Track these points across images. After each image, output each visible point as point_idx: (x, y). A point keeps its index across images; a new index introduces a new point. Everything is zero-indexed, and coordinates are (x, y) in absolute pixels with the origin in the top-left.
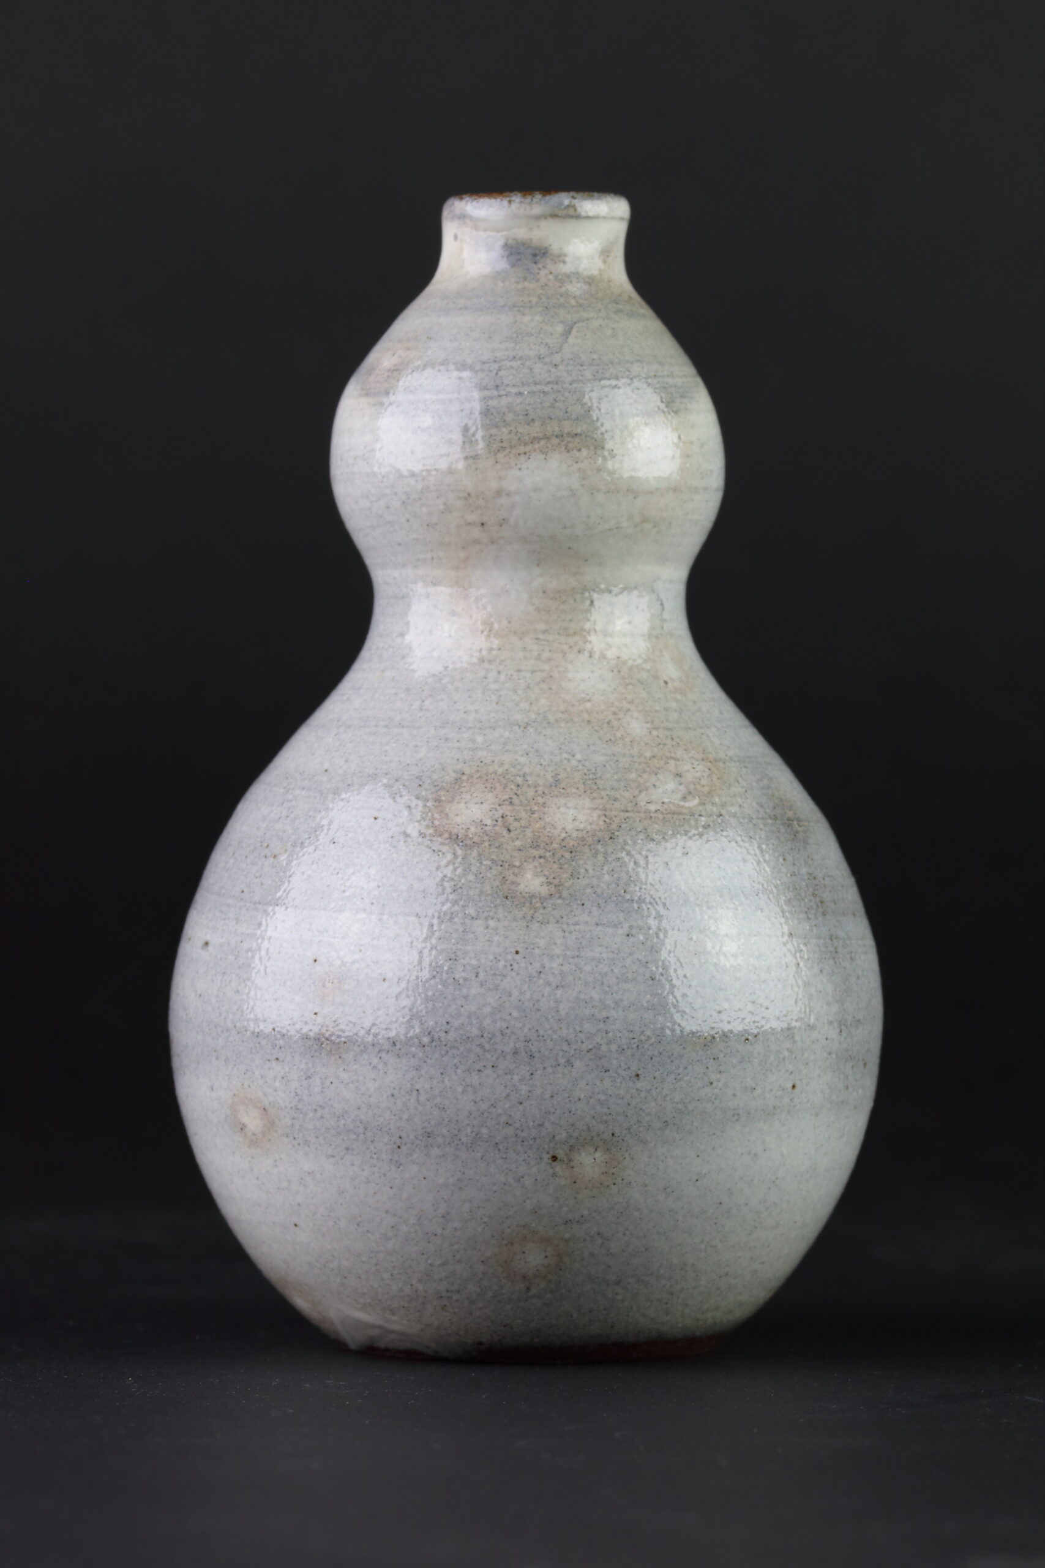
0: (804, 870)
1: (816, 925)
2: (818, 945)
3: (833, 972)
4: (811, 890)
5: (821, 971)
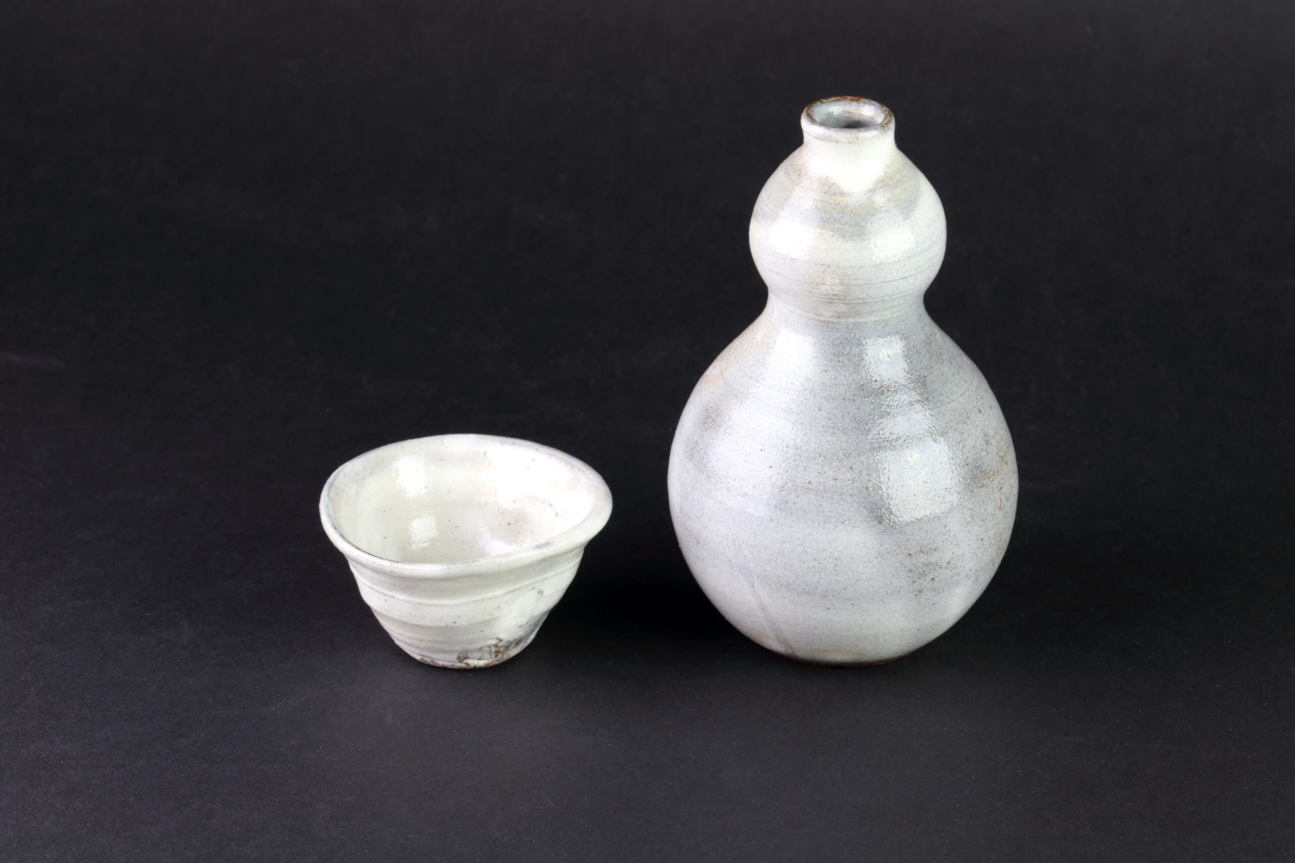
4: (692, 446)
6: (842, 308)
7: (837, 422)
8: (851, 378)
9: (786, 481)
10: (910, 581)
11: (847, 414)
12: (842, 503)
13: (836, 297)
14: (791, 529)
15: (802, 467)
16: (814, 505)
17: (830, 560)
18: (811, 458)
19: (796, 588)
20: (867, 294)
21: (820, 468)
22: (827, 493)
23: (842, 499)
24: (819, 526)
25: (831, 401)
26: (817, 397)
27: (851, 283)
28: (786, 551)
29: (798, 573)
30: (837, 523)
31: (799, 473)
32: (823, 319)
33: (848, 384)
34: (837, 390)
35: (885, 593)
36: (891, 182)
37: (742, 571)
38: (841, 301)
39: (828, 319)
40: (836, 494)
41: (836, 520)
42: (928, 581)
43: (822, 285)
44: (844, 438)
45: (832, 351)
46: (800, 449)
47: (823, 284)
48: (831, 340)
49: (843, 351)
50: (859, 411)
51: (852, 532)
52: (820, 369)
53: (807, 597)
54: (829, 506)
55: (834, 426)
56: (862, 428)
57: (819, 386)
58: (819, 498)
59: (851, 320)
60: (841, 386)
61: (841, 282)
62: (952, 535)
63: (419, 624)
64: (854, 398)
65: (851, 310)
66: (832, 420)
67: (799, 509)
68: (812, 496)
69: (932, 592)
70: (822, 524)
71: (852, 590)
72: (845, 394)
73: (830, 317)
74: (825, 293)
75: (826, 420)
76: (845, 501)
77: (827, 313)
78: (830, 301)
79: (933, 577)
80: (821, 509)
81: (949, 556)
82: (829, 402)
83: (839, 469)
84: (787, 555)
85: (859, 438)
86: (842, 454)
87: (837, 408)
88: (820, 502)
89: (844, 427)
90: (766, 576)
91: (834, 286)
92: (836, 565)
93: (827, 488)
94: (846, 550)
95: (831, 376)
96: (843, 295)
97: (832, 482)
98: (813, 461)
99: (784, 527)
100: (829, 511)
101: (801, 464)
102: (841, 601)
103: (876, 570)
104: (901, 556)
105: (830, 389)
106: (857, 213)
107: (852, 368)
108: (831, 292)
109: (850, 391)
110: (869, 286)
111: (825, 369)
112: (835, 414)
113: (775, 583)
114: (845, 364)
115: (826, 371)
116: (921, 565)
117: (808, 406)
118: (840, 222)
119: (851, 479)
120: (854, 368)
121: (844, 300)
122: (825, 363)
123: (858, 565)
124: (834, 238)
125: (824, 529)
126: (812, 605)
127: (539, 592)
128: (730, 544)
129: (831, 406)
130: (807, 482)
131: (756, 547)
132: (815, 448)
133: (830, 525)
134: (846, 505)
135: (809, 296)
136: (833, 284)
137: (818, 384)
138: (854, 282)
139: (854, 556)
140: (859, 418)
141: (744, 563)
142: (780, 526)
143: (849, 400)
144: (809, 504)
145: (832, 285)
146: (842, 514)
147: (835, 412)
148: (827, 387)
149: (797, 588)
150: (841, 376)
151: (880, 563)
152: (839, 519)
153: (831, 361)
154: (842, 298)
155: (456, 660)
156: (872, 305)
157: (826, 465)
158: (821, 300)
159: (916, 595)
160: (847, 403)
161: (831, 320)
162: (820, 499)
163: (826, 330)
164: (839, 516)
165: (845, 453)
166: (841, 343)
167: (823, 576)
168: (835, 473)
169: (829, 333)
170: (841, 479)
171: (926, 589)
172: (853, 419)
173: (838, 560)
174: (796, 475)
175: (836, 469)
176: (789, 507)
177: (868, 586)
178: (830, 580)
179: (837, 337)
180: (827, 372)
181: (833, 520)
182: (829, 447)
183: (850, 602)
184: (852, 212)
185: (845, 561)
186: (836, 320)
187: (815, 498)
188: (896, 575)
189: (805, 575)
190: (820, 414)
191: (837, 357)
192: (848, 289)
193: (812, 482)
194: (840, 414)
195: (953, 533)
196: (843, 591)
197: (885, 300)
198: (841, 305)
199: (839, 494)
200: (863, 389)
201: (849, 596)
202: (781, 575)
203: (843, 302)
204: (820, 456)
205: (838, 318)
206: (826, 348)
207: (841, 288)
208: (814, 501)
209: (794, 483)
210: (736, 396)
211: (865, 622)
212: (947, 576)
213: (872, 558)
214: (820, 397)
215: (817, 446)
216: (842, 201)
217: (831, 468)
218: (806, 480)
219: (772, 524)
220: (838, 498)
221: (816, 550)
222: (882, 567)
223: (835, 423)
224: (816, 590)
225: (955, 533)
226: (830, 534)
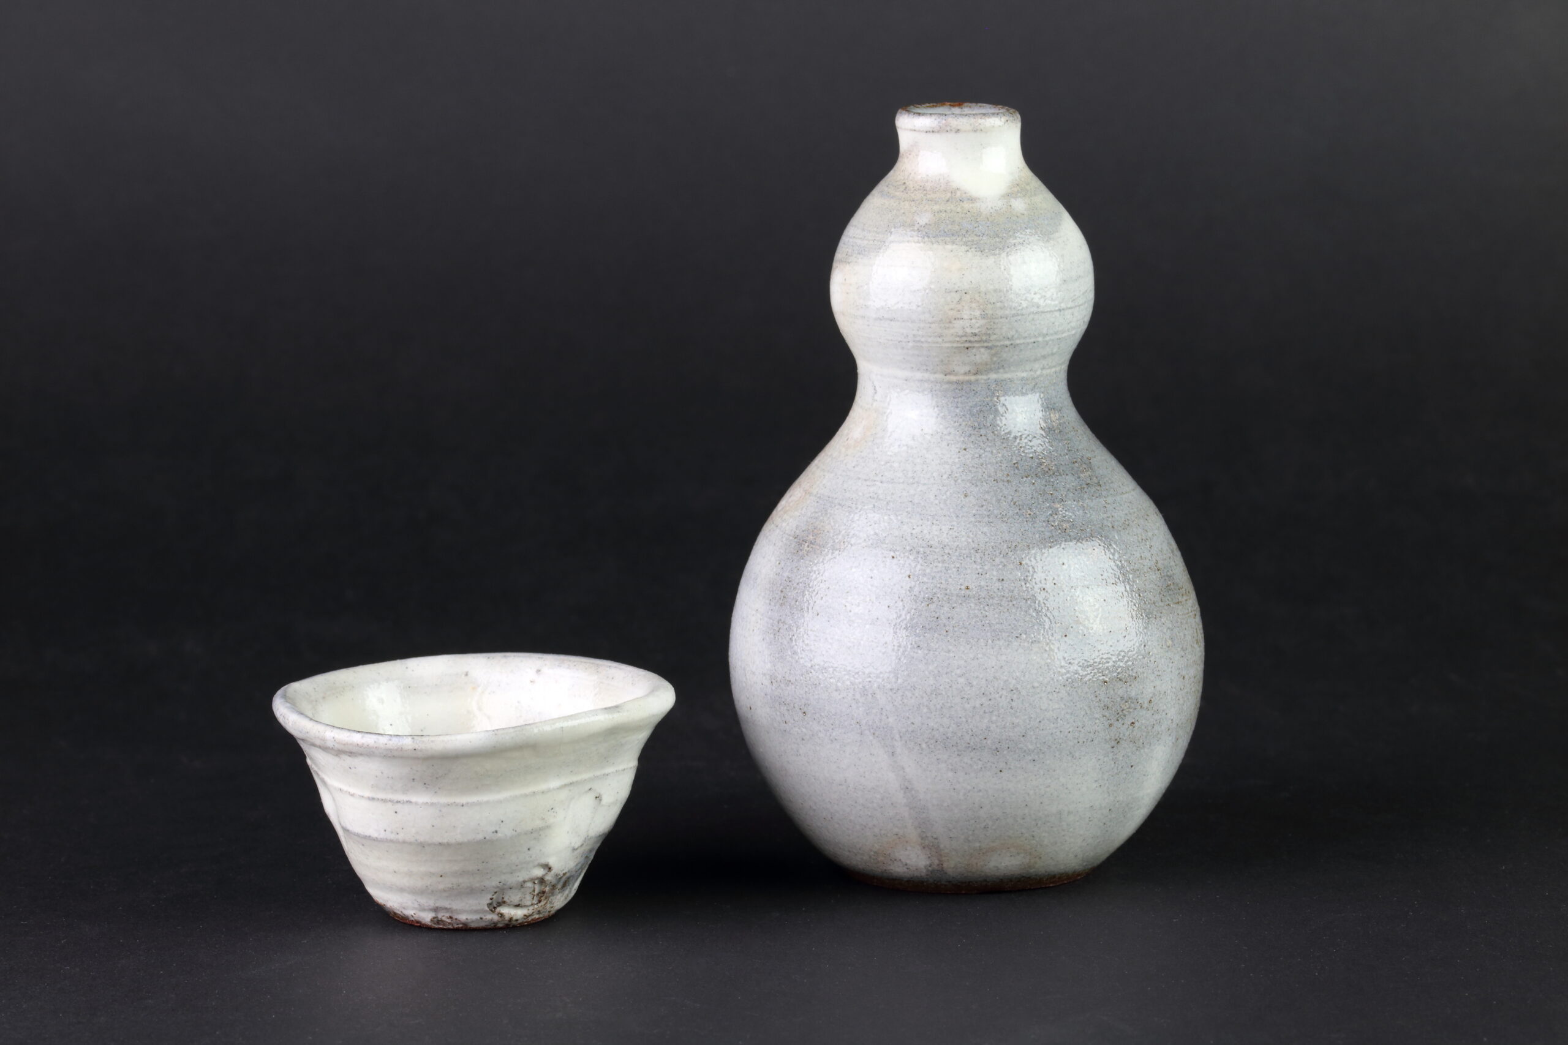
0: (786, 574)
1: (772, 610)
2: (767, 623)
3: (771, 642)
4: (782, 587)
5: (763, 640)
6: (982, 356)
7: (991, 509)
8: (1000, 455)
9: (934, 591)
10: (1107, 724)
11: (1003, 498)
12: (1014, 611)
13: (976, 338)
14: (947, 654)
15: (954, 569)
16: (977, 616)
17: (1004, 692)
18: (965, 556)
19: (957, 743)
20: (1017, 331)
21: (978, 567)
22: (992, 598)
23: (1013, 605)
24: (986, 645)
25: (979, 484)
26: (959, 481)
27: (997, 314)
28: (941, 688)
29: (960, 718)
30: (1010, 639)
31: (951, 577)
32: (953, 378)
33: (997, 463)
34: (984, 470)
35: (1076, 741)
36: (1028, 188)
37: (877, 733)
38: (982, 344)
39: (961, 378)
40: (1005, 599)
41: (1008, 634)
42: (1127, 726)
43: (957, 322)
44: (1004, 527)
45: (969, 423)
46: (948, 547)
47: (958, 319)
48: (967, 408)
49: (985, 422)
50: (1017, 494)
51: (1032, 650)
52: (957, 448)
53: (972, 754)
54: (996, 616)
55: (989, 513)
56: (1026, 515)
57: (958, 468)
58: (982, 606)
59: (993, 376)
60: (989, 466)
61: (983, 313)
62: (1152, 659)
63: (445, 841)
64: (1009, 478)
65: (995, 359)
66: (985, 507)
67: (957, 625)
68: (972, 605)
69: (1131, 745)
70: (990, 641)
71: (1034, 737)
72: (996, 475)
73: (965, 374)
74: (961, 333)
75: (976, 508)
76: (1018, 608)
77: (961, 368)
78: (967, 345)
79: (1133, 721)
80: (987, 622)
81: (1150, 690)
82: (977, 486)
83: (1004, 566)
84: (944, 693)
85: (1024, 527)
86: (1005, 546)
87: (988, 492)
88: (984, 612)
89: (1003, 513)
90: (913, 731)
91: (974, 321)
92: (1012, 700)
93: (991, 593)
94: (1024, 676)
95: (973, 455)
96: (986, 334)
97: (998, 584)
98: (968, 559)
99: (937, 653)
100: (997, 623)
101: (953, 566)
102: (1019, 756)
103: (1065, 705)
104: (1095, 684)
105: (975, 470)
106: (995, 221)
107: (1000, 443)
108: (969, 331)
109: (1002, 470)
110: (1019, 318)
111: (964, 447)
112: (987, 499)
113: (926, 740)
114: (990, 439)
115: (965, 449)
116: (1119, 699)
117: (948, 493)
118: (975, 233)
119: (1022, 578)
120: (1003, 443)
121: (986, 341)
122: (962, 439)
123: (1041, 698)
124: (970, 254)
125: (993, 648)
126: (979, 766)
127: (596, 797)
128: (858, 696)
129: (979, 490)
130: (963, 587)
131: (898, 689)
132: (969, 543)
133: (1001, 642)
134: (1020, 614)
135: (937, 343)
136: (972, 317)
137: (958, 466)
138: (1000, 313)
139: (1036, 684)
140: (1020, 503)
141: (881, 720)
142: (931, 652)
143: (1003, 481)
144: (969, 616)
145: (970, 321)
146: (1015, 626)
147: (987, 496)
148: (970, 469)
149: (959, 741)
150: (986, 454)
151: (1069, 694)
152: (1012, 633)
153: (970, 435)
154: (984, 338)
155: (487, 909)
156: (1021, 350)
157: (986, 563)
158: (955, 345)
159: (1113, 747)
160: (1001, 485)
161: (967, 378)
162: (984, 607)
163: (959, 395)
164: (1012, 628)
165: (1010, 546)
166: (981, 411)
167: (994, 718)
168: (1000, 572)
169: (963, 398)
170: (1009, 578)
171: (1124, 738)
172: (1012, 503)
173: (1015, 691)
174: (946, 580)
175: (1001, 566)
176: (942, 625)
177: (1055, 731)
178: (1004, 723)
179: (974, 403)
180: (967, 450)
181: (1004, 634)
182: (987, 540)
183: (1030, 758)
184: (988, 221)
185: (1024, 693)
186: (973, 378)
187: (977, 608)
188: (1088, 712)
189: (970, 720)
190: (967, 501)
191: (977, 430)
192: (992, 323)
193: (970, 587)
194: (995, 498)
195: (1154, 657)
196: (1022, 739)
197: (1038, 342)
198: (982, 350)
199: (1009, 599)
200: (1017, 468)
201: (1031, 747)
202: (936, 726)
203: (986, 344)
204: (977, 551)
205: (976, 374)
206: (961, 420)
207: (982, 322)
208: (976, 611)
209: (946, 592)
210: (840, 505)
211: (1048, 789)
212: (1148, 722)
213: (1059, 686)
214: (963, 480)
215: (970, 540)
216: (972, 208)
217: (994, 565)
218: (961, 585)
219: (920, 652)
220: (1008, 605)
221: (984, 680)
222: (1071, 701)
223: (990, 510)
224: (985, 741)
225: (1156, 658)
226: (1001, 655)
